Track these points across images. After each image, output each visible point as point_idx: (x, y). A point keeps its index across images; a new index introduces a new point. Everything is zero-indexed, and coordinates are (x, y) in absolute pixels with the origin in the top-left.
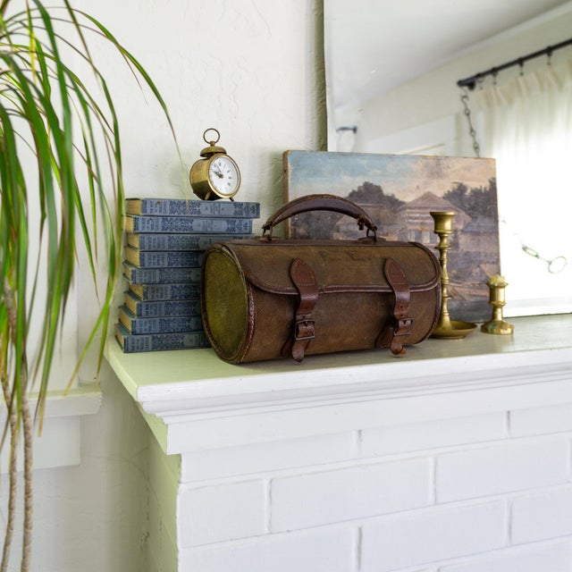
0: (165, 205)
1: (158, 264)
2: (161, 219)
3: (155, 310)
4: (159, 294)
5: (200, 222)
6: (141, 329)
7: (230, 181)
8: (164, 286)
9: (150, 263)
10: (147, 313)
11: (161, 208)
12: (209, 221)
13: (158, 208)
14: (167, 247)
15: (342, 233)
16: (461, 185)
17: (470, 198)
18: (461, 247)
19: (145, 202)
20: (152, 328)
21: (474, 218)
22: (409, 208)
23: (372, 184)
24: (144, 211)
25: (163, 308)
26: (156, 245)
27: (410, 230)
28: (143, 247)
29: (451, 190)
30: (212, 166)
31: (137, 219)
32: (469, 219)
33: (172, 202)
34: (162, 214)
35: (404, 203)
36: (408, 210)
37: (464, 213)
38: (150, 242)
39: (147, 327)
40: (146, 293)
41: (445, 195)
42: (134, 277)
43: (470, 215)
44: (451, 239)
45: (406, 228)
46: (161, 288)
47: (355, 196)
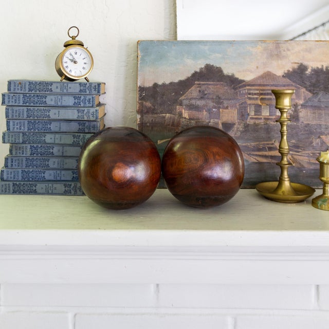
0: (25, 85)
1: (20, 129)
2: (22, 96)
3: (19, 163)
4: (21, 152)
5: (53, 97)
6: (8, 177)
7: (85, 66)
8: (24, 145)
9: (14, 128)
10: (12, 165)
11: (21, 87)
12: (60, 97)
13: (19, 88)
14: (25, 116)
15: (184, 107)
16: (301, 65)
17: (310, 77)
18: (301, 120)
19: (10, 83)
20: (16, 177)
21: (315, 94)
22: (249, 85)
23: (213, 66)
24: (9, 89)
25: (24, 162)
26: (17, 114)
27: (250, 104)
28: (7, 116)
29: (291, 70)
30: (67, 54)
31: (3, 95)
32: (310, 95)
33: (30, 83)
34: (23, 92)
35: (243, 81)
36: (247, 87)
37: (304, 90)
38: (13, 112)
39: (12, 176)
40: (11, 151)
41: (285, 73)
42: (4, 138)
43: (310, 91)
44: (291, 112)
45: (245, 103)
46: (23, 148)
47: (197, 76)
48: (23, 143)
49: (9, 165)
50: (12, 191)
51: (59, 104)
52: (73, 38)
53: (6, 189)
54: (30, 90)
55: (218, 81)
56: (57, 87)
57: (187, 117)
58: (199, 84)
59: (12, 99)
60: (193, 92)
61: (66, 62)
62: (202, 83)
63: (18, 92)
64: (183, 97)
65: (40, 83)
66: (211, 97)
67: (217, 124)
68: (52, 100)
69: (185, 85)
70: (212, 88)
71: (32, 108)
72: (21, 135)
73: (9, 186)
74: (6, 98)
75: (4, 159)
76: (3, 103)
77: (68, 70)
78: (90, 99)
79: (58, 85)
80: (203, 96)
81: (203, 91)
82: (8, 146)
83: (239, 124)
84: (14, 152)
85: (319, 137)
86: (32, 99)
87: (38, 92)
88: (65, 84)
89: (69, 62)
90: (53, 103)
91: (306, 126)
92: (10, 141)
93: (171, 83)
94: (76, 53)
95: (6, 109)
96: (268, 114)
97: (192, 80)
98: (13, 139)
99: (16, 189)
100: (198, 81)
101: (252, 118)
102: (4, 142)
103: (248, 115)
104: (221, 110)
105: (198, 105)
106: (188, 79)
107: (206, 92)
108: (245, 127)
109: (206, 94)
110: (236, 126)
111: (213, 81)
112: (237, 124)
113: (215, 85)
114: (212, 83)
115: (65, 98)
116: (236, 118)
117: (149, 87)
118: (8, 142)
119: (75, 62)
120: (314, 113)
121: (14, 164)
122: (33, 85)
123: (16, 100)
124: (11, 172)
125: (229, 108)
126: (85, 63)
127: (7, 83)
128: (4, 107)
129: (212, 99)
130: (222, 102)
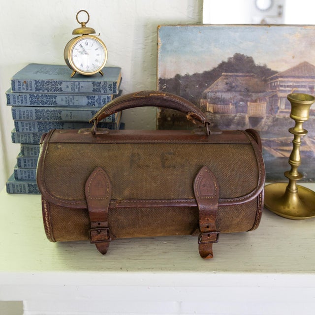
0: (31, 84)
1: (30, 130)
2: (28, 96)
3: (32, 163)
4: (33, 152)
6: (22, 176)
7: (98, 58)
8: (36, 145)
9: (23, 129)
10: (25, 165)
11: (27, 87)
12: (71, 97)
13: (25, 87)
14: (34, 118)
15: (209, 100)
19: (13, 82)
20: (31, 176)
22: (282, 77)
23: (243, 55)
24: (13, 89)
26: (25, 115)
27: (281, 97)
28: (14, 118)
30: (77, 46)
31: (8, 95)
33: (37, 82)
34: (29, 91)
35: (276, 72)
36: (280, 79)
38: (20, 114)
39: (27, 175)
40: (22, 151)
42: (13, 138)
45: (276, 96)
46: (35, 148)
47: (225, 67)
48: (34, 143)
49: (22, 164)
50: (27, 191)
51: (71, 104)
52: (83, 24)
53: (20, 189)
54: (37, 90)
55: (248, 72)
56: (67, 87)
57: (212, 111)
58: (226, 76)
59: (18, 98)
60: (220, 84)
61: (76, 56)
62: (230, 74)
63: (24, 91)
64: (208, 90)
65: (48, 82)
66: (238, 89)
67: (243, 118)
68: (62, 100)
69: (210, 77)
70: (240, 80)
71: (41, 109)
72: (32, 136)
73: (24, 187)
74: (11, 98)
76: (9, 103)
78: (105, 99)
79: (69, 84)
80: (230, 88)
81: (231, 83)
83: (268, 118)
84: (26, 153)
86: (40, 99)
87: (46, 91)
88: (77, 83)
89: (79, 54)
90: (64, 103)
92: (21, 141)
93: (195, 75)
94: (87, 44)
95: (13, 110)
97: (219, 71)
98: (23, 139)
99: (32, 189)
100: (225, 72)
101: (282, 112)
102: (14, 142)
103: (278, 108)
104: (249, 103)
105: (224, 98)
106: (214, 70)
107: (234, 84)
108: (274, 121)
109: (234, 87)
110: (264, 120)
111: (242, 73)
112: (265, 118)
113: (244, 76)
114: (241, 74)
115: (76, 98)
116: (264, 111)
117: (171, 79)
118: (19, 142)
121: (27, 163)
122: (40, 84)
123: (22, 100)
124: (25, 172)
125: (258, 101)
126: (98, 55)
127: (11, 82)
128: (10, 107)
129: (240, 91)
130: (250, 96)
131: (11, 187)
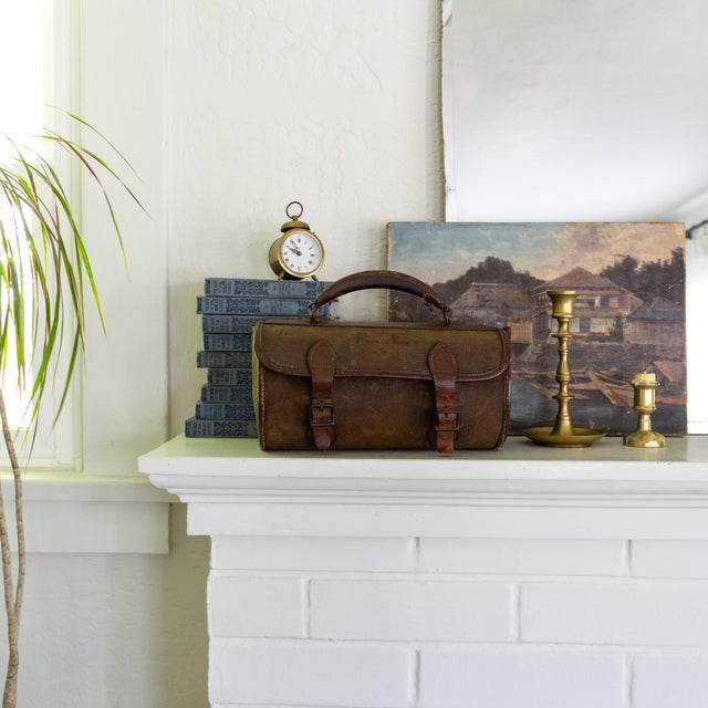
0: (230, 286)
1: (223, 347)
2: (225, 300)
3: (221, 395)
4: (224, 379)
6: (206, 414)
8: (228, 370)
9: (214, 346)
10: (212, 398)
11: (225, 288)
12: (278, 302)
13: (222, 289)
14: (230, 329)
16: (628, 258)
17: (641, 276)
18: (627, 338)
19: (208, 282)
20: (218, 414)
21: (647, 300)
22: (551, 288)
23: (497, 259)
24: (207, 291)
25: (229, 394)
26: (219, 326)
28: (205, 329)
29: (613, 265)
30: (287, 242)
31: (199, 299)
32: (640, 302)
33: (237, 282)
34: (226, 294)
35: (543, 282)
37: (632, 295)
38: (213, 324)
39: (212, 412)
40: (210, 378)
41: (604, 271)
42: (199, 360)
43: (640, 297)
44: (611, 327)
45: (545, 313)
46: (227, 373)
47: (475, 275)
48: (226, 367)
49: (208, 397)
50: (213, 433)
51: (278, 311)
52: (295, 218)
53: (204, 430)
54: (236, 292)
55: (506, 282)
56: (275, 289)
58: (478, 286)
59: (212, 304)
60: (469, 297)
61: (286, 253)
62: (481, 284)
63: (220, 294)
64: (454, 305)
65: (251, 282)
66: (494, 304)
68: (267, 306)
69: (457, 286)
70: (495, 291)
71: (239, 317)
72: (224, 355)
73: (209, 427)
74: (203, 304)
75: (200, 391)
76: (199, 310)
77: (289, 265)
79: (276, 285)
80: (483, 303)
81: (483, 297)
82: (205, 371)
83: (535, 345)
84: (214, 380)
85: (652, 363)
86: (239, 305)
87: (248, 295)
89: (290, 252)
90: (269, 311)
91: (633, 348)
92: (209, 365)
93: (436, 285)
94: (299, 241)
95: (204, 319)
96: (578, 330)
97: (467, 280)
98: (213, 361)
99: (219, 431)
100: (476, 281)
102: (199, 366)
103: (549, 331)
106: (461, 279)
107: (487, 298)
108: (544, 348)
109: (487, 301)
110: (530, 347)
111: (498, 282)
112: (532, 344)
113: (501, 287)
114: (496, 284)
115: (285, 303)
116: (531, 336)
118: (206, 367)
119: (299, 254)
120: (645, 329)
121: (214, 396)
122: (240, 284)
123: (216, 306)
124: (211, 408)
125: (521, 322)
126: (312, 255)
127: (204, 282)
128: (201, 316)
129: (497, 307)
130: (511, 313)
131: (191, 426)
